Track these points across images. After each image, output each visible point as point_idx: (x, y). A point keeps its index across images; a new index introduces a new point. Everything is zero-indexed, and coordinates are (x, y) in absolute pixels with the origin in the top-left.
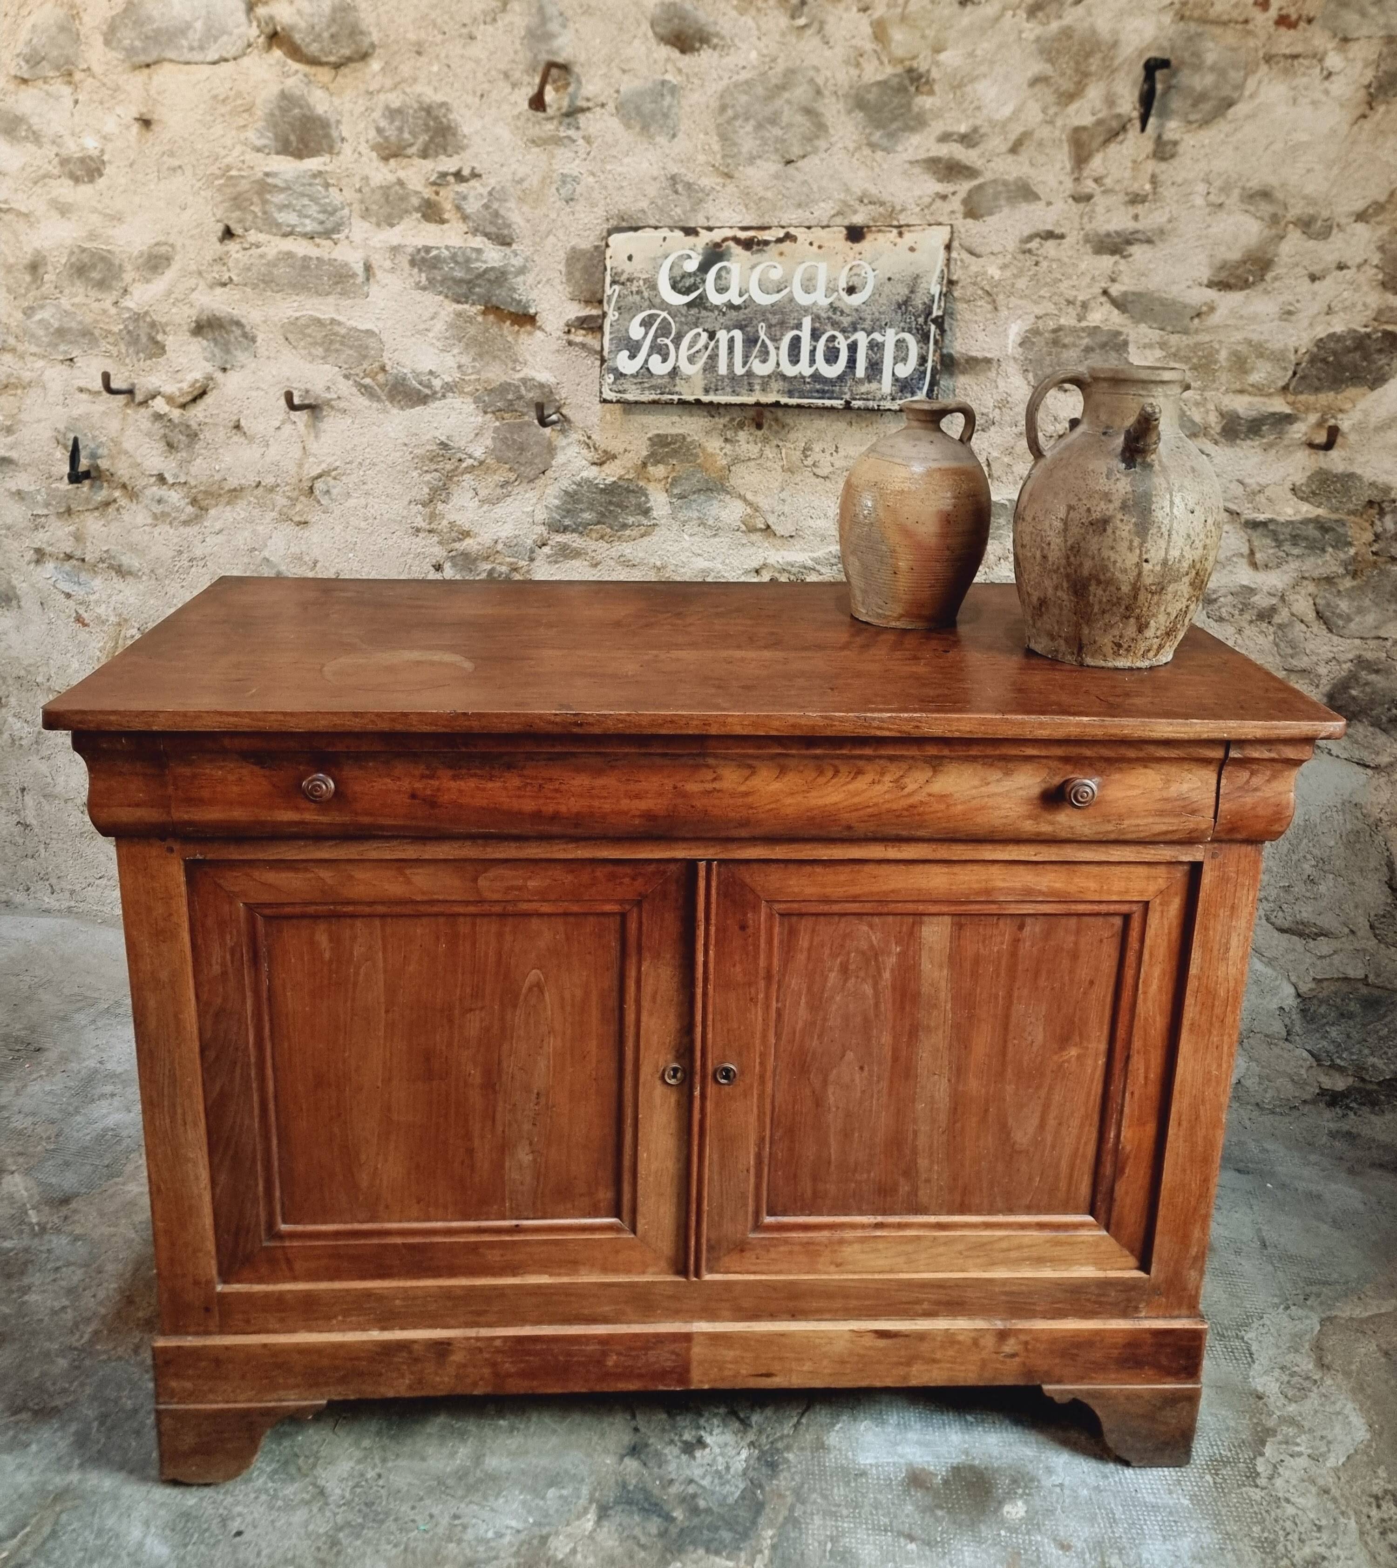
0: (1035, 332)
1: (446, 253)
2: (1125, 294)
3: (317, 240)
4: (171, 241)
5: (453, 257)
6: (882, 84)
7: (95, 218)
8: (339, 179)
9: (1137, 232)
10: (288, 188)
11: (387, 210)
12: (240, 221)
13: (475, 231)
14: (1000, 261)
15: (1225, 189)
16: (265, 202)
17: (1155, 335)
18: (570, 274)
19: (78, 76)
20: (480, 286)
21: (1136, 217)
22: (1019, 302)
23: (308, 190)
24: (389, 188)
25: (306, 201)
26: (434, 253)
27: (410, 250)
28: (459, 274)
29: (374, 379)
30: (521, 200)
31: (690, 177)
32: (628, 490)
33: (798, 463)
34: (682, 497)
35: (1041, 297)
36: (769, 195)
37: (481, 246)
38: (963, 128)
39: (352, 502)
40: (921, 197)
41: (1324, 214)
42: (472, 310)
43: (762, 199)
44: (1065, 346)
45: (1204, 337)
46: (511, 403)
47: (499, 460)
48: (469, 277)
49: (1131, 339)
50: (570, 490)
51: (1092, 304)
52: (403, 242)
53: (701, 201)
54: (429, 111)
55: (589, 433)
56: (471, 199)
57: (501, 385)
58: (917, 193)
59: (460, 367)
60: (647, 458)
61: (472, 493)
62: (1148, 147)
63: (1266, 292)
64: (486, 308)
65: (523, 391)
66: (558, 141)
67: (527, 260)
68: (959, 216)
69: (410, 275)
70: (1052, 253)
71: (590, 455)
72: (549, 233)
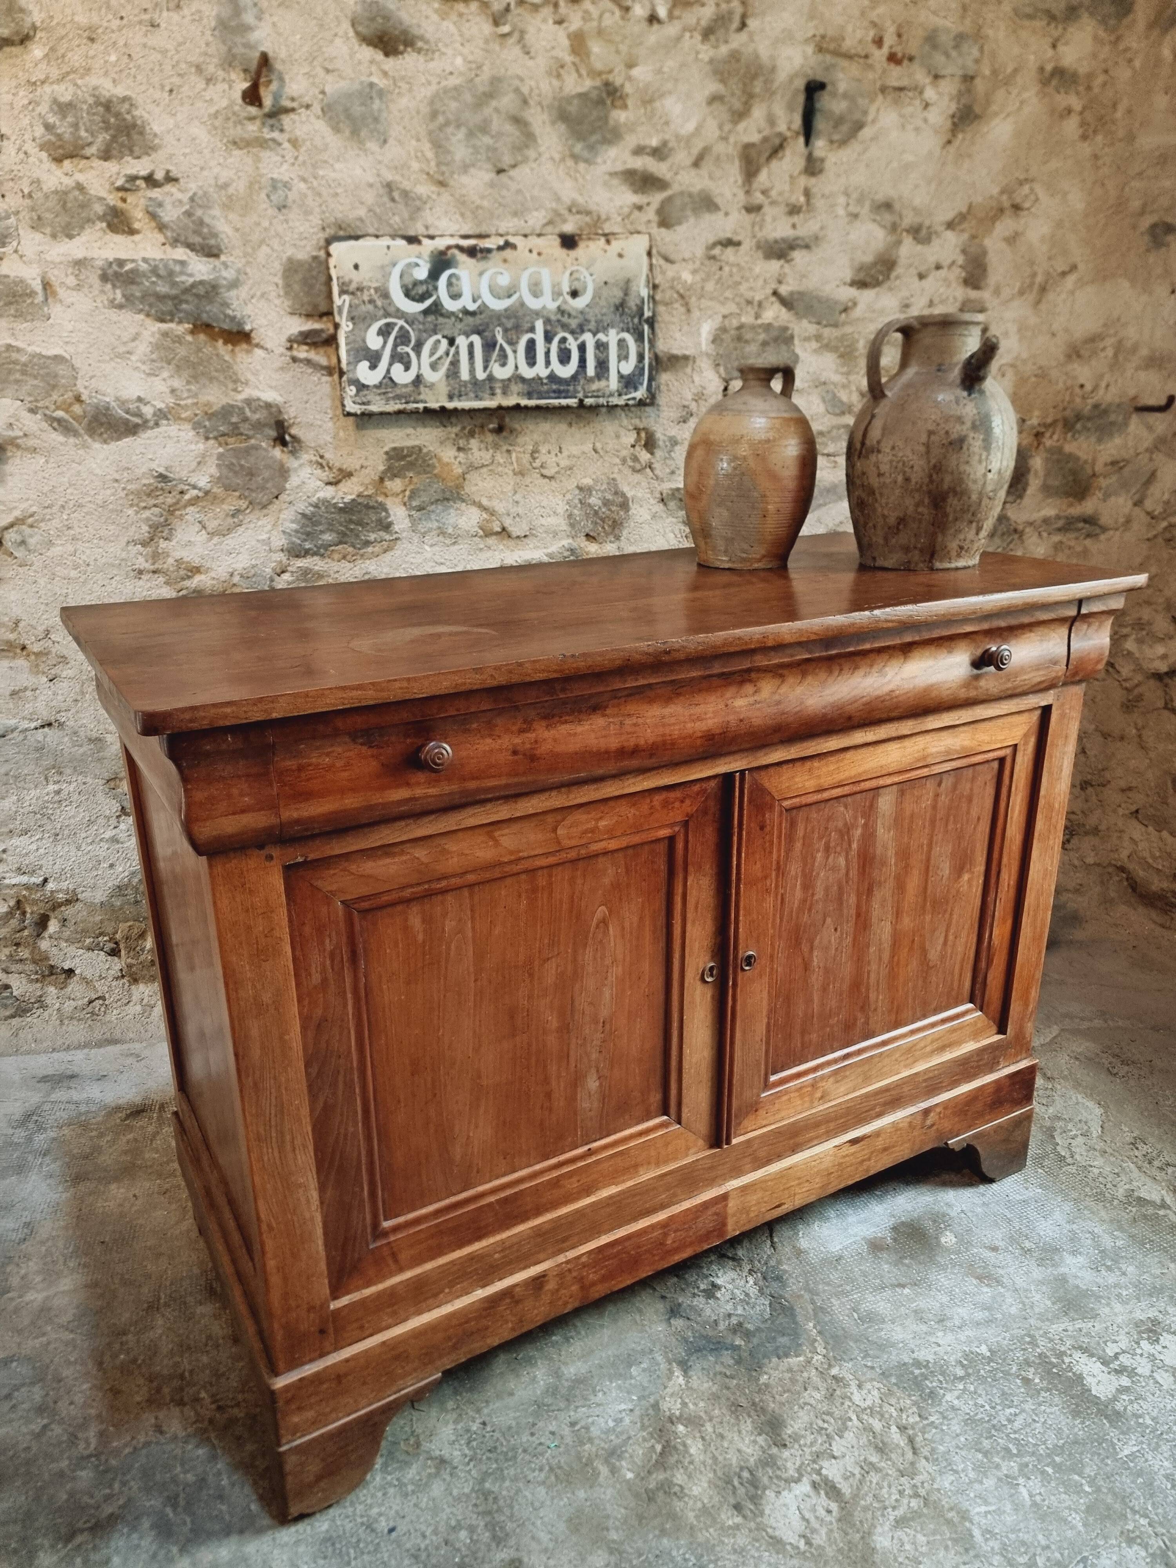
0: (723, 330)
1: (144, 266)
2: (792, 293)
5: (154, 271)
6: (583, 96)
9: (797, 239)
11: (64, 219)
13: (175, 242)
14: (691, 266)
15: (860, 201)
17: (812, 329)
18: (288, 286)
20: (187, 302)
21: (794, 226)
22: (710, 303)
24: (66, 193)
26: (129, 267)
27: (100, 263)
28: (163, 288)
29: (67, 411)
30: (226, 207)
31: (406, 185)
32: (368, 507)
33: (528, 466)
34: (420, 509)
35: (726, 298)
36: (485, 203)
37: (184, 258)
38: (654, 142)
39: (56, 551)
40: (621, 207)
41: (927, 223)
42: (180, 328)
43: (478, 207)
44: (747, 342)
45: (848, 329)
46: (235, 426)
47: (227, 488)
48: (174, 292)
49: (796, 333)
50: (307, 512)
51: (765, 304)
52: (89, 255)
53: (419, 209)
54: (108, 106)
55: (321, 452)
56: (169, 207)
57: (223, 407)
58: (618, 203)
59: (173, 391)
60: (384, 472)
61: (197, 527)
62: (801, 163)
63: (890, 289)
64: (195, 326)
65: (248, 413)
66: (263, 143)
67: (238, 271)
68: (654, 225)
69: (103, 292)
70: (732, 259)
71: (325, 475)
72: (262, 242)
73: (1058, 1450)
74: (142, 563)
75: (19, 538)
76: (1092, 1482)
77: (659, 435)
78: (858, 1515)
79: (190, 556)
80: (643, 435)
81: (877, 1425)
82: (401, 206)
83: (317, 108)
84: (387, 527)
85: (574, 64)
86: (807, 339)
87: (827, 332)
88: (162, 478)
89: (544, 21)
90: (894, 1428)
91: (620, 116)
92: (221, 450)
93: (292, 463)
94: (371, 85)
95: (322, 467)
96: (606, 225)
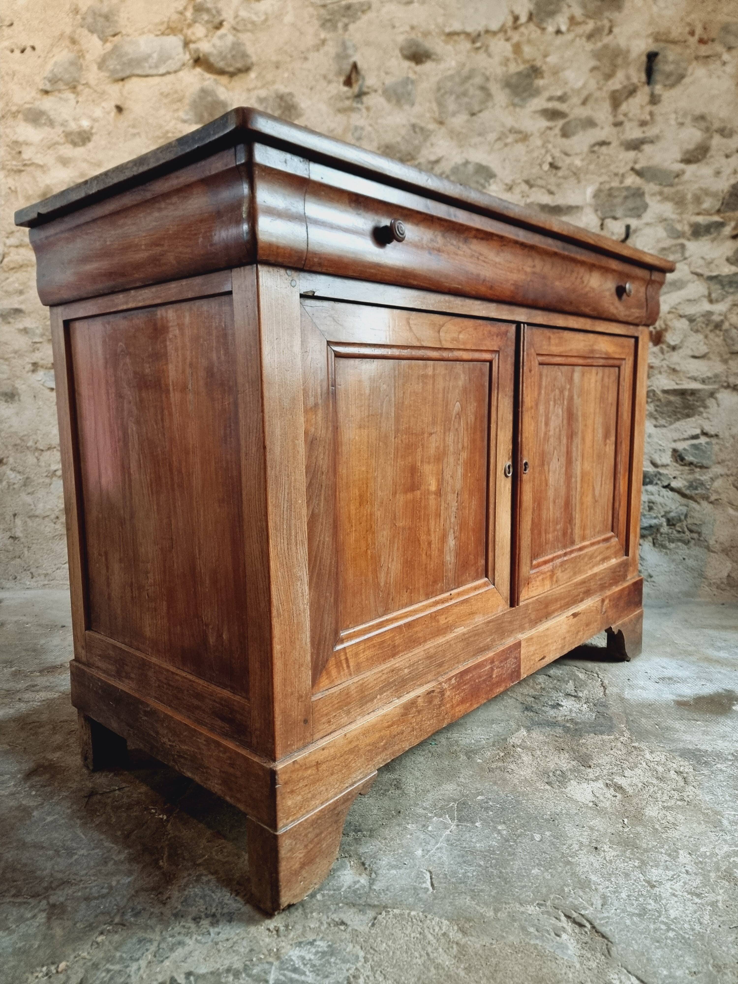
0: (600, 190)
2: (643, 168)
6: (519, 74)
9: (645, 138)
14: (580, 157)
15: (685, 115)
17: (656, 188)
19: (80, 88)
21: (643, 132)
22: (592, 177)
31: (423, 124)
35: (602, 173)
36: (464, 131)
38: (559, 93)
40: (540, 128)
41: (729, 126)
43: (460, 133)
44: (615, 197)
45: (680, 188)
49: (646, 191)
51: (626, 175)
53: (428, 136)
54: (281, 97)
58: (538, 126)
62: (647, 99)
63: (707, 164)
66: (352, 109)
68: (559, 136)
70: (605, 152)
78: (635, 801)
81: (660, 769)
82: (419, 135)
83: (380, 92)
85: (515, 59)
86: (654, 195)
87: (666, 190)
89: (500, 40)
90: (673, 772)
91: (540, 82)
94: (408, 78)
96: (531, 138)
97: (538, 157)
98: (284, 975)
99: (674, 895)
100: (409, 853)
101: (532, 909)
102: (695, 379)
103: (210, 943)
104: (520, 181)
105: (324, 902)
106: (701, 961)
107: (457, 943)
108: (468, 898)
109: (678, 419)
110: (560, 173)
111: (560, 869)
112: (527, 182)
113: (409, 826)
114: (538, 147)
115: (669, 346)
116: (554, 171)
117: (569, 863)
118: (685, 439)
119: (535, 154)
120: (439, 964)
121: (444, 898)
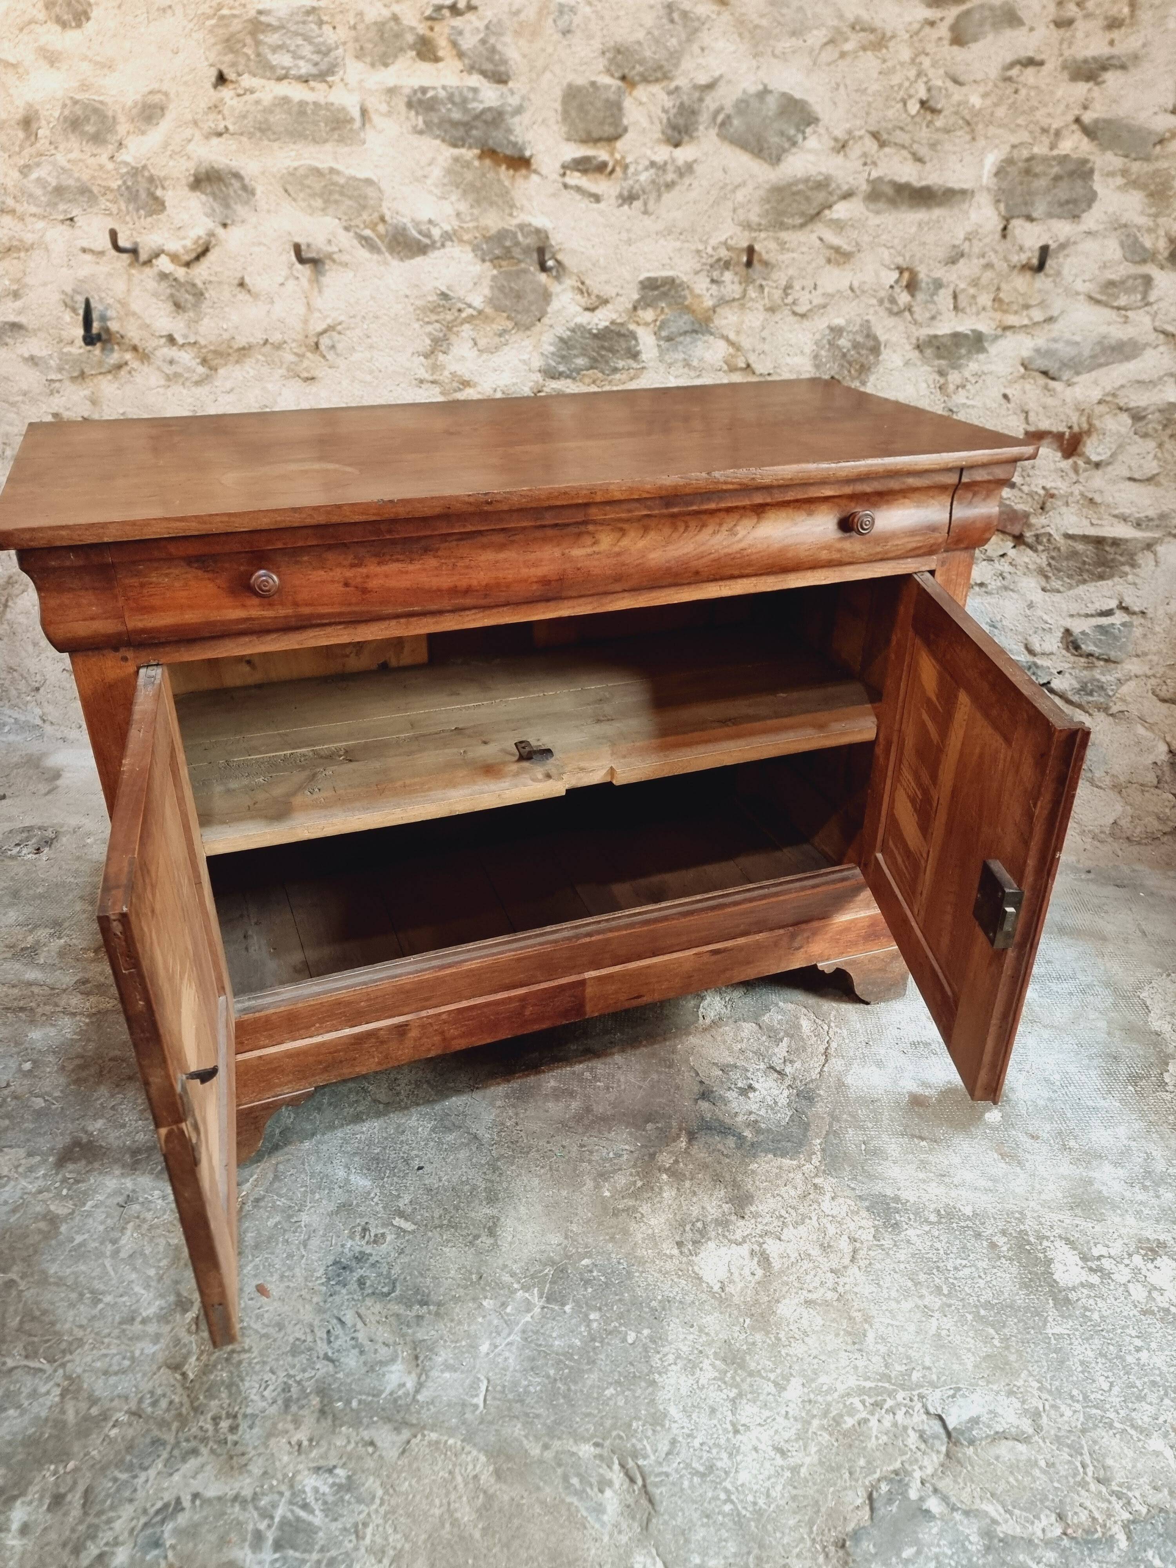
0: (1009, 161)
1: (442, 94)
2: (1096, 121)
3: (312, 83)
4: (164, 88)
5: (451, 98)
7: (85, 65)
8: (332, 16)
9: (1112, 57)
10: (282, 27)
11: (382, 49)
12: (233, 65)
13: (471, 69)
14: (982, 89)
16: (258, 43)
17: (1117, 163)
18: (566, 114)
20: (476, 128)
21: (1111, 43)
22: (998, 131)
23: (301, 28)
24: (383, 24)
25: (299, 40)
26: (430, 94)
27: (407, 91)
28: (456, 115)
29: (374, 230)
30: (517, 33)
32: (619, 335)
33: (779, 302)
34: (669, 339)
35: (1018, 126)
36: (764, 22)
37: (477, 85)
39: (357, 356)
40: (910, 24)
42: (469, 154)
43: (757, 27)
44: (1036, 175)
45: (1162, 164)
46: (508, 250)
47: (499, 309)
48: (466, 118)
49: (1096, 166)
50: (564, 336)
51: (1065, 132)
52: (399, 83)
53: (696, 30)
55: (583, 278)
56: (467, 34)
57: (499, 232)
58: (908, 19)
59: (458, 215)
60: (638, 301)
61: (471, 343)
64: (483, 152)
65: (520, 237)
67: (523, 98)
68: (946, 42)
69: (408, 118)
70: (1031, 80)
71: (584, 301)
72: (545, 68)
73: (988, 1305)
74: (423, 374)
75: (330, 343)
76: (1006, 1339)
77: (922, 276)
78: (776, 1285)
79: (464, 370)
80: (906, 275)
81: (832, 1230)
82: (679, 28)
84: (635, 355)
86: (1111, 174)
87: (1136, 167)
88: (444, 296)
90: (845, 1237)
92: (495, 272)
93: (555, 288)
95: (582, 292)
96: (891, 44)
97: (900, 86)
98: (292, 1511)
99: (756, 1449)
100: (473, 1347)
101: (586, 1450)
102: (1124, 519)
103: (224, 1457)
104: (862, 132)
105: (358, 1412)
106: (745, 1549)
107: (485, 1492)
108: (519, 1426)
109: (1084, 582)
110: (939, 122)
111: (639, 1392)
112: (875, 135)
113: (485, 1303)
114: (902, 64)
115: (1088, 462)
116: (929, 117)
117: (653, 1383)
118: (1087, 616)
119: (896, 80)
120: (456, 1520)
121: (491, 1423)
